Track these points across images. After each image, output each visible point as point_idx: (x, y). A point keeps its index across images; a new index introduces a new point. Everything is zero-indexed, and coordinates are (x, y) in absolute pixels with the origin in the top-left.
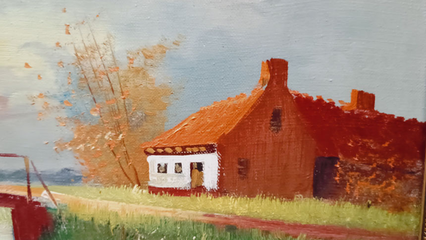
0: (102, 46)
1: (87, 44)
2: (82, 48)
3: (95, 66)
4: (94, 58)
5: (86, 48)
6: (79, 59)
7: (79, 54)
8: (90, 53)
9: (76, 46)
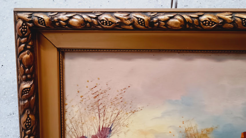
0: (193, 127)
1: (189, 127)
2: (187, 128)
3: (191, 133)
4: (191, 131)
5: (189, 128)
6: (186, 131)
7: (186, 130)
8: (190, 129)
9: (186, 127)
